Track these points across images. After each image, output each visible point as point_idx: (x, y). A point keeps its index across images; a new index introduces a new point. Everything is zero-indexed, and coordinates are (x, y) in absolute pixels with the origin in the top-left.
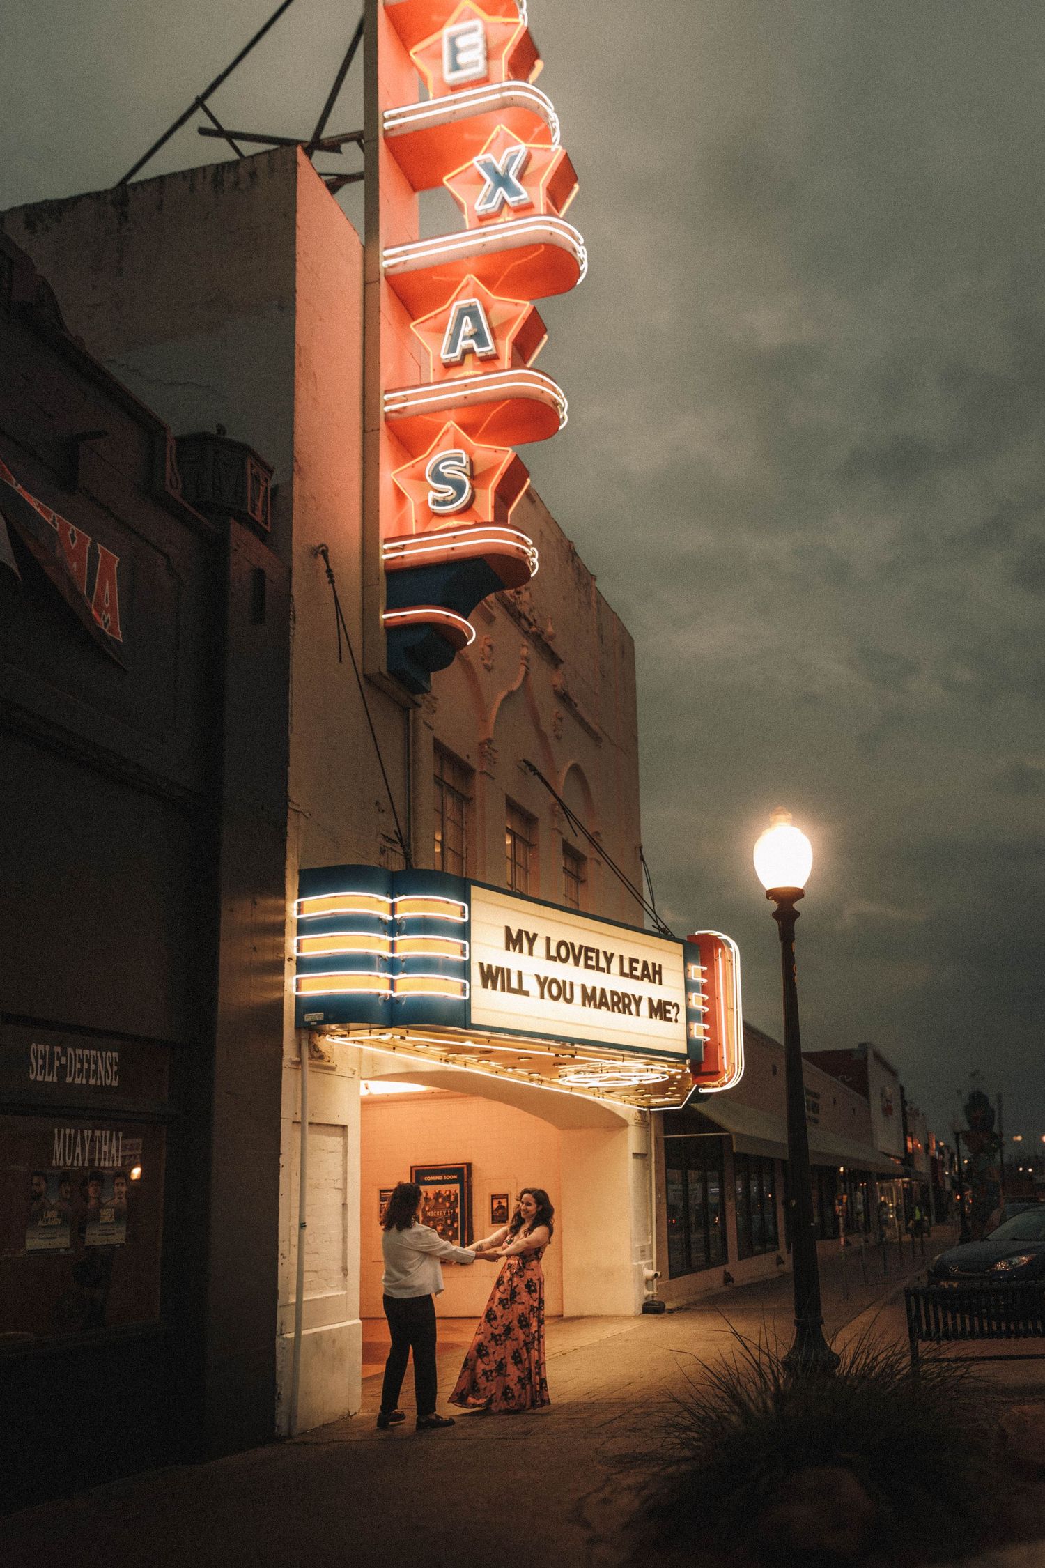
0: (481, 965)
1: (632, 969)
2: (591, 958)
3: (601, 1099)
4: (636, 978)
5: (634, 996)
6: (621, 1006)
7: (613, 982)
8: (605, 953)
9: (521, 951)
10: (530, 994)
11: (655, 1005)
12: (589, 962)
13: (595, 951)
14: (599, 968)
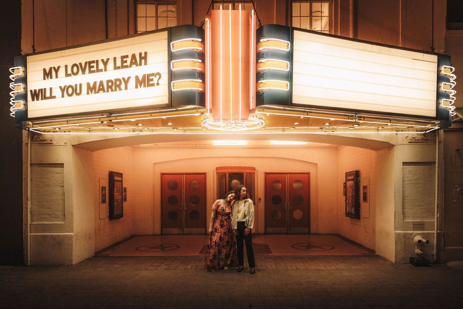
0: (31, 91)
1: (123, 62)
2: (93, 67)
5: (124, 79)
6: (113, 87)
8: (103, 60)
9: (51, 78)
10: (57, 97)
11: (140, 79)
12: (92, 69)
13: (95, 62)
14: (98, 70)
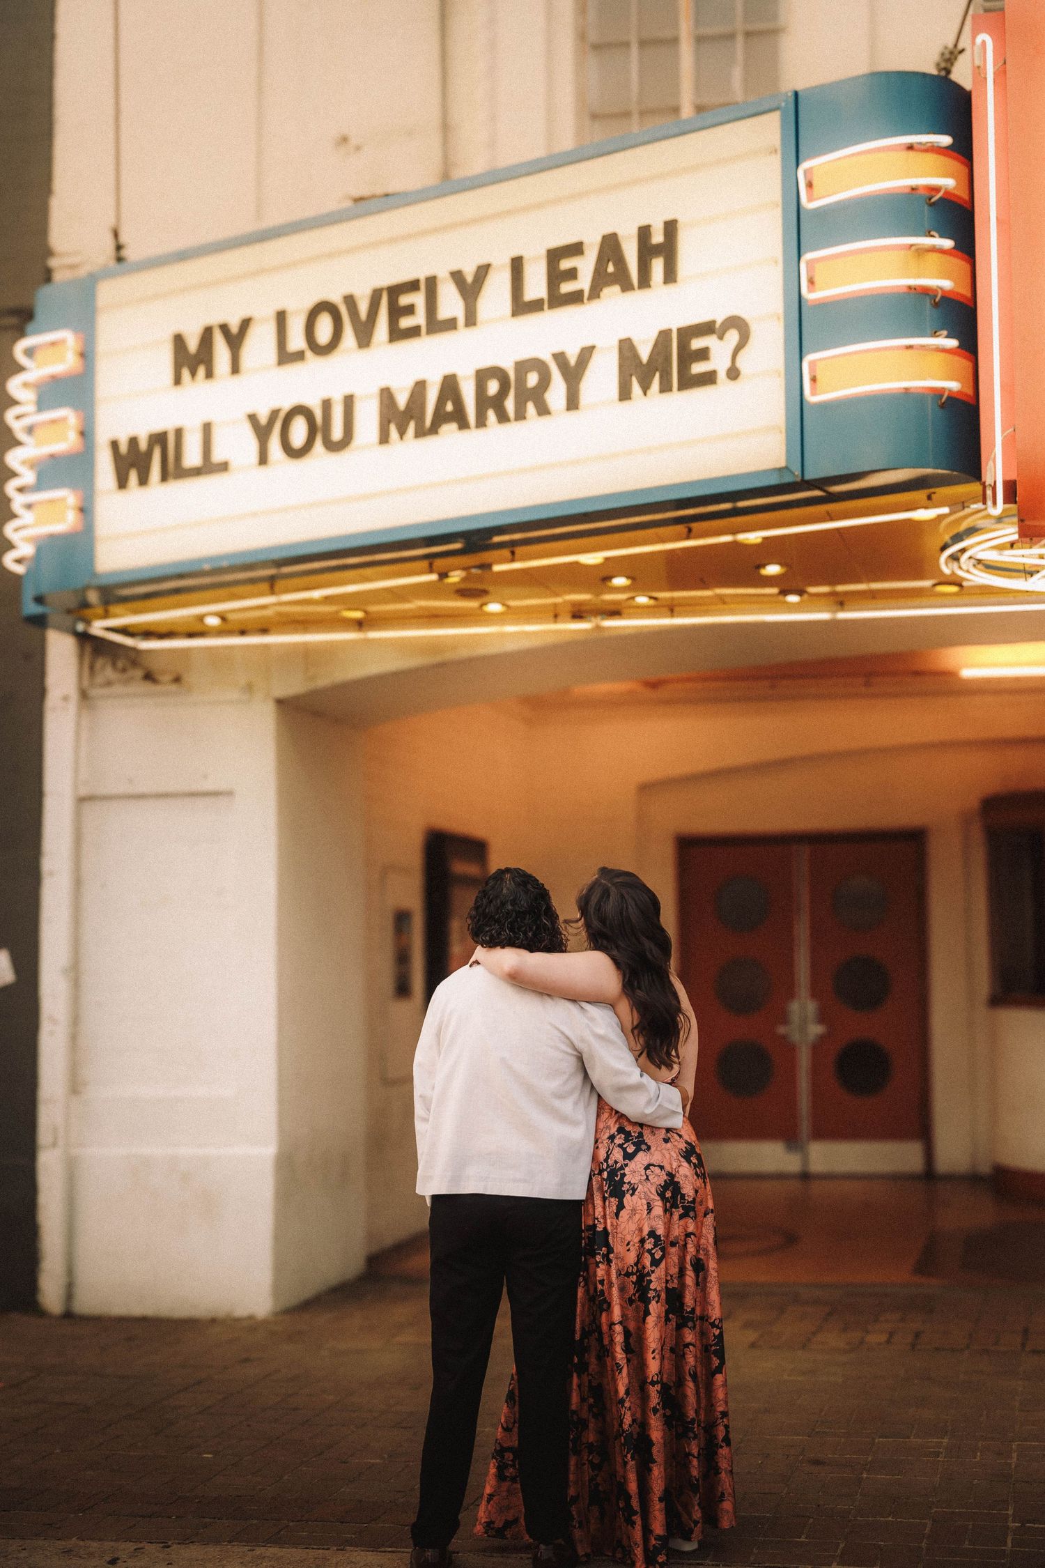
1: (556, 276)
2: (410, 310)
5: (560, 358)
8: (457, 276)
10: (232, 466)
11: (644, 353)
12: (405, 323)
13: (423, 286)
14: (437, 326)
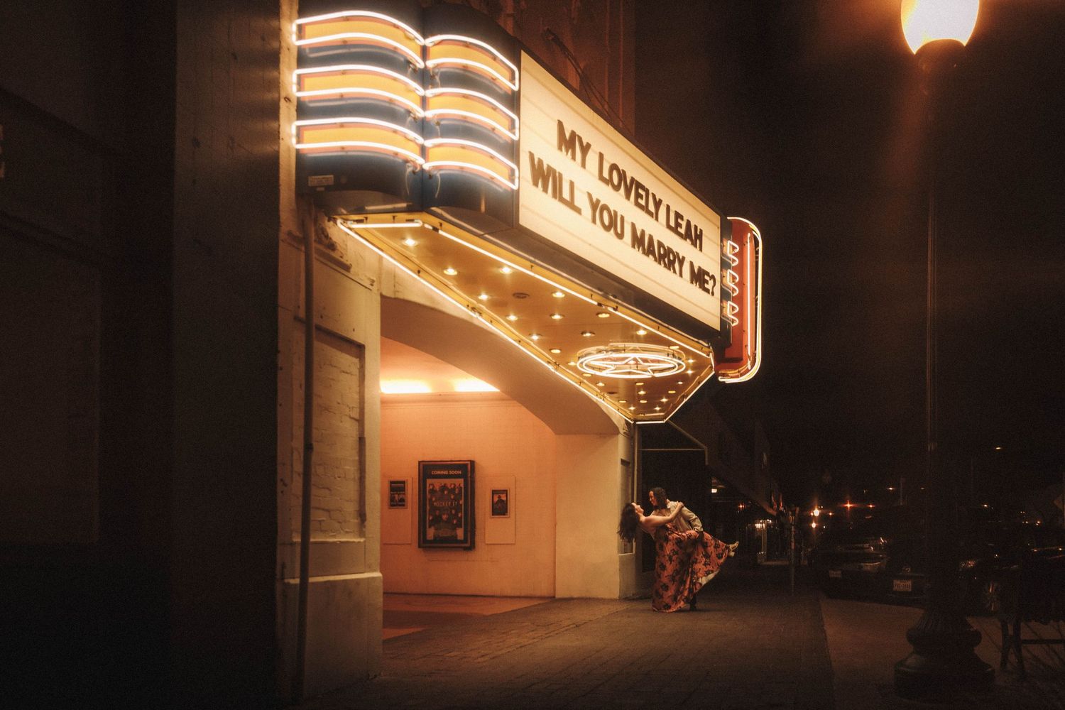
0: (532, 156)
1: (677, 223)
2: (641, 197)
3: (601, 400)
4: (680, 234)
5: (678, 254)
6: (666, 259)
7: (658, 231)
8: (654, 196)
9: (574, 158)
10: (582, 213)
11: (696, 271)
12: (640, 201)
13: (645, 189)
14: (648, 211)
